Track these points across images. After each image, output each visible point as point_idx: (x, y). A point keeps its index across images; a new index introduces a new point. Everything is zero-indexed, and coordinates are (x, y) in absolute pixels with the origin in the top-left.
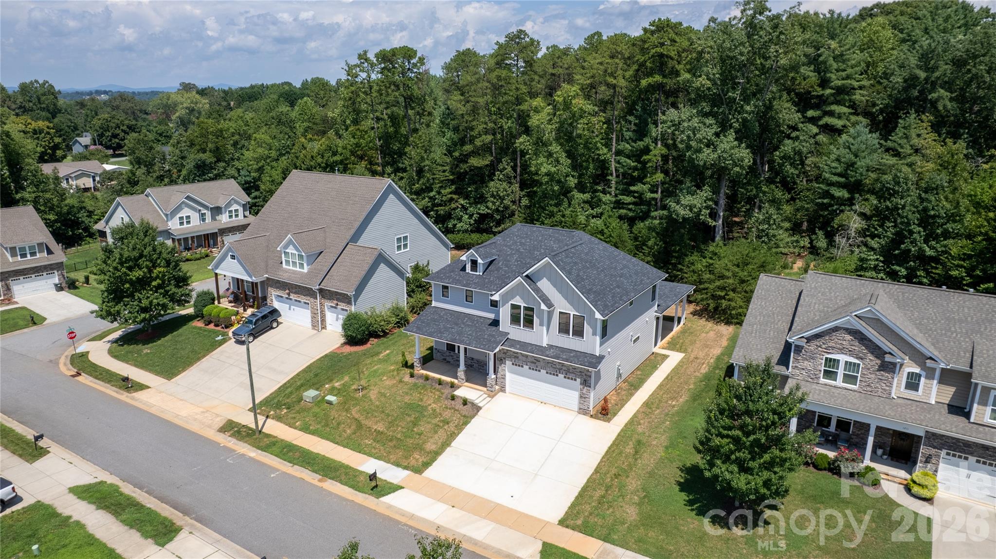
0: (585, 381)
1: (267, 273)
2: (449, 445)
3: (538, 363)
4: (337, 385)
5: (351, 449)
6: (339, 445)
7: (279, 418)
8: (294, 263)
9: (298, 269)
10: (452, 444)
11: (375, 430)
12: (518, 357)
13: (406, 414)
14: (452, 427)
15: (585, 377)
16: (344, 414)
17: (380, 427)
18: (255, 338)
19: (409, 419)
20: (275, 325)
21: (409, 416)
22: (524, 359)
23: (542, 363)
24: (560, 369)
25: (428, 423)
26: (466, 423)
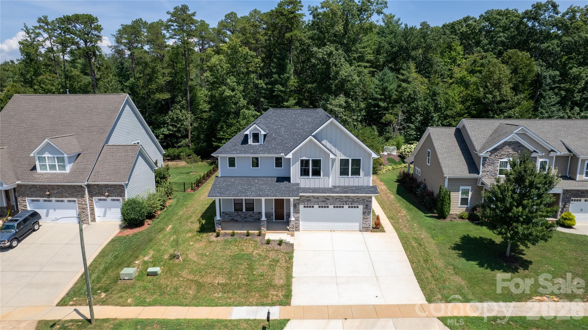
0: (367, 205)
1: (18, 179)
2: (291, 277)
3: (328, 201)
4: (146, 259)
5: (206, 306)
6: (189, 306)
7: (103, 303)
8: (53, 167)
9: (58, 171)
10: (294, 275)
11: (218, 284)
12: (310, 200)
13: (238, 264)
14: (283, 263)
15: (366, 203)
16: (176, 279)
17: (221, 280)
18: (19, 241)
19: (243, 267)
20: (36, 227)
21: (241, 264)
22: (316, 200)
23: (331, 200)
24: (346, 202)
25: (263, 265)
26: (291, 258)
